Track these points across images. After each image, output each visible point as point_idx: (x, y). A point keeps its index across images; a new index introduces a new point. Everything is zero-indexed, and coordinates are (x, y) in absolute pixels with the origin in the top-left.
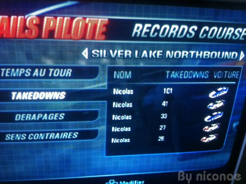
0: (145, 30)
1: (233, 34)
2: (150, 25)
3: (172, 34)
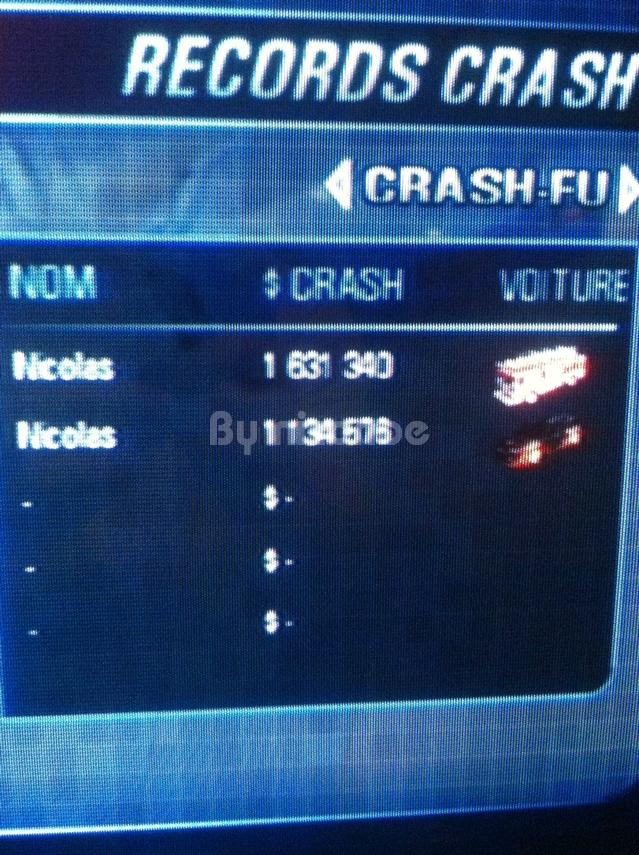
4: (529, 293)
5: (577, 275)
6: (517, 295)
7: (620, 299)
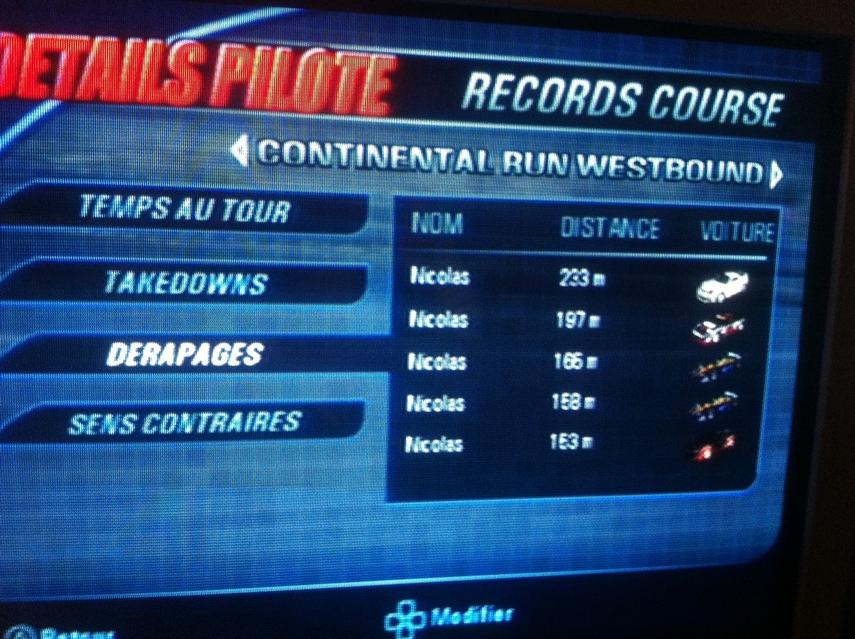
0: (498, 91)
1: (744, 109)
2: (511, 78)
3: (575, 104)
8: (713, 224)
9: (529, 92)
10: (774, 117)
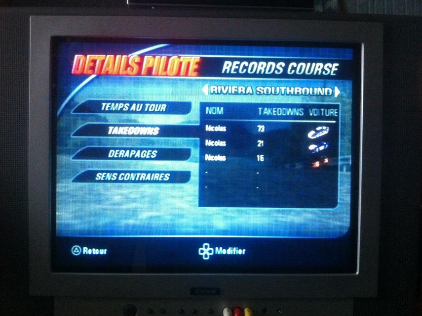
0: (234, 67)
1: (323, 70)
3: (261, 70)
4: (316, 114)
5: (326, 110)
6: (313, 114)
7: (336, 116)
8: (314, 110)
9: (245, 67)
10: (335, 72)
